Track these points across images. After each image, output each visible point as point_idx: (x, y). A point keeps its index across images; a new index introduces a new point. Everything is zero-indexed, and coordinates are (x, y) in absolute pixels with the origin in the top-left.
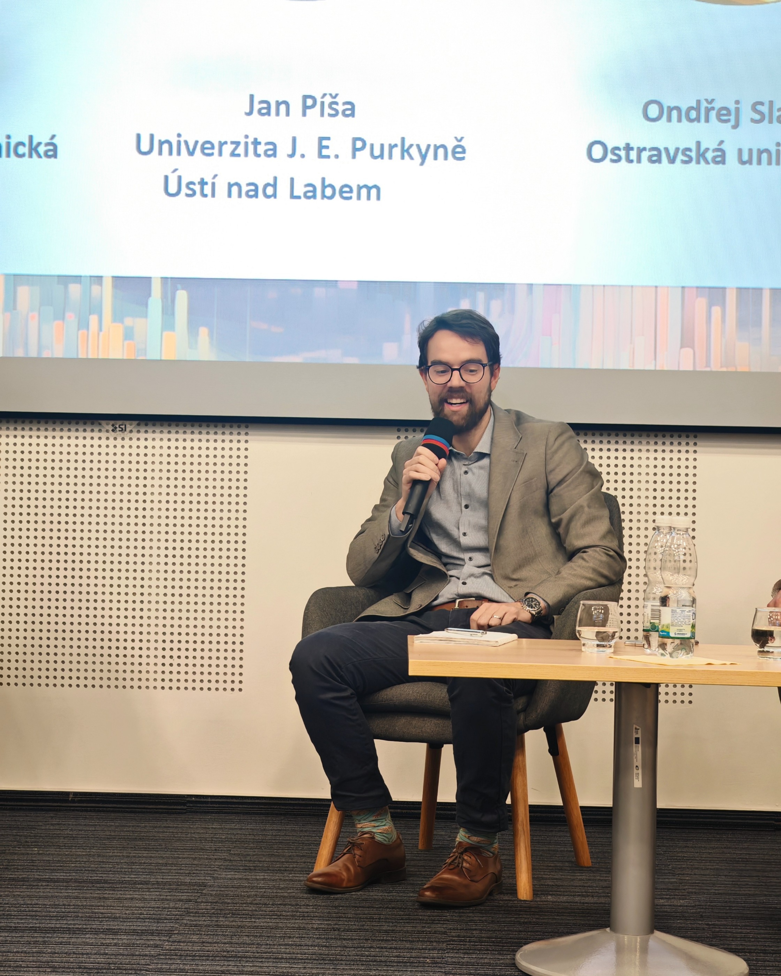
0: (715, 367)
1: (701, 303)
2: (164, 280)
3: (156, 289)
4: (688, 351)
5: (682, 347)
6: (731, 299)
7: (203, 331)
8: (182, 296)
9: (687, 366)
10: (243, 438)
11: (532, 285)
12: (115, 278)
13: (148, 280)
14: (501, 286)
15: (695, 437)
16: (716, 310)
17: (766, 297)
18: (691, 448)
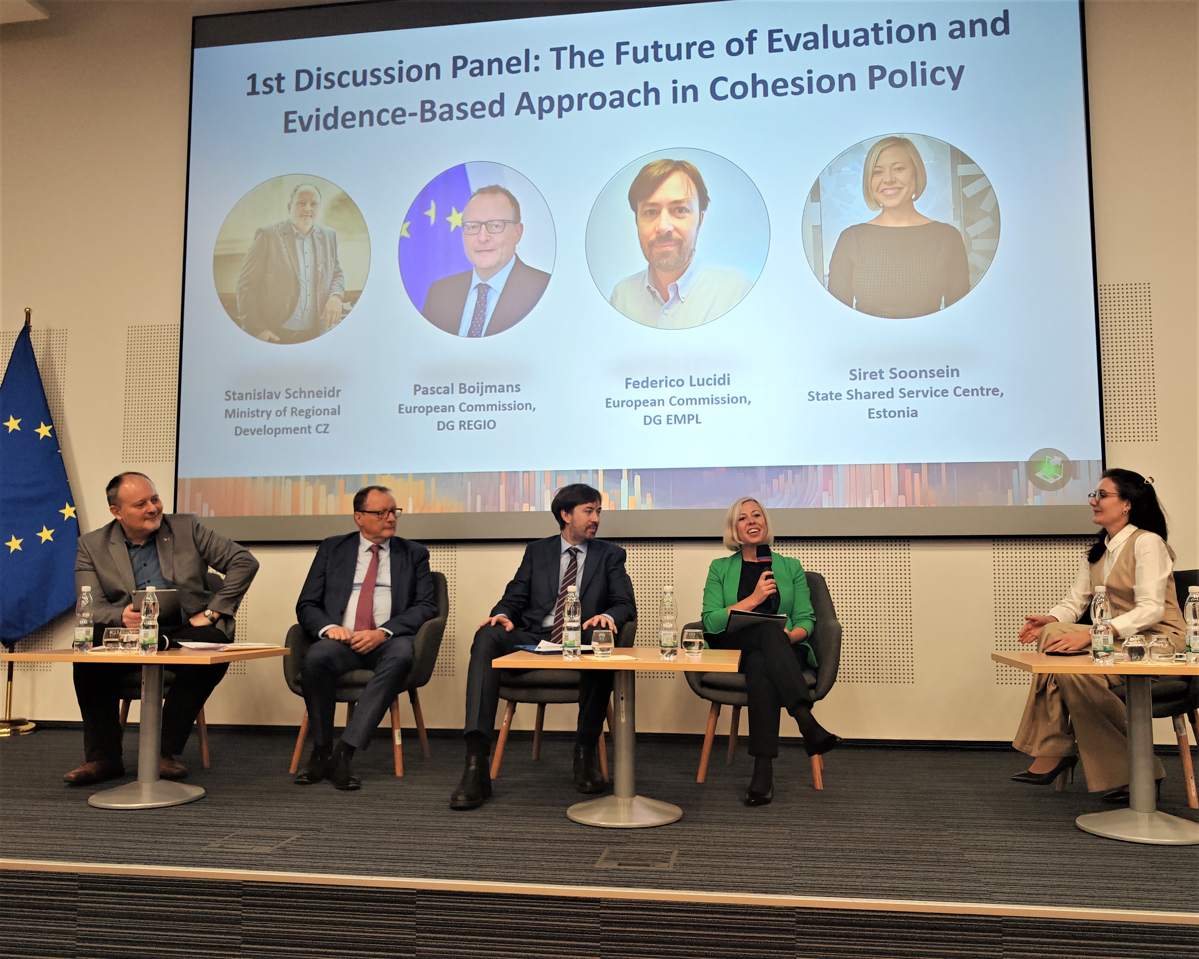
0: (918, 504)
1: (908, 472)
2: (629, 470)
3: (625, 474)
4: (902, 497)
5: (899, 494)
6: (924, 469)
7: (649, 495)
8: (638, 478)
9: (902, 504)
10: (670, 548)
11: (817, 466)
12: (604, 470)
13: (621, 471)
14: (800, 467)
15: (909, 541)
16: (917, 475)
17: (943, 468)
18: (907, 548)
